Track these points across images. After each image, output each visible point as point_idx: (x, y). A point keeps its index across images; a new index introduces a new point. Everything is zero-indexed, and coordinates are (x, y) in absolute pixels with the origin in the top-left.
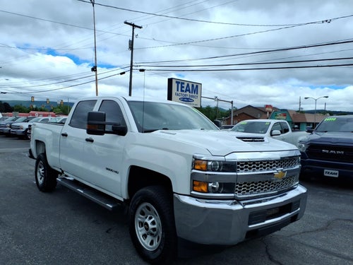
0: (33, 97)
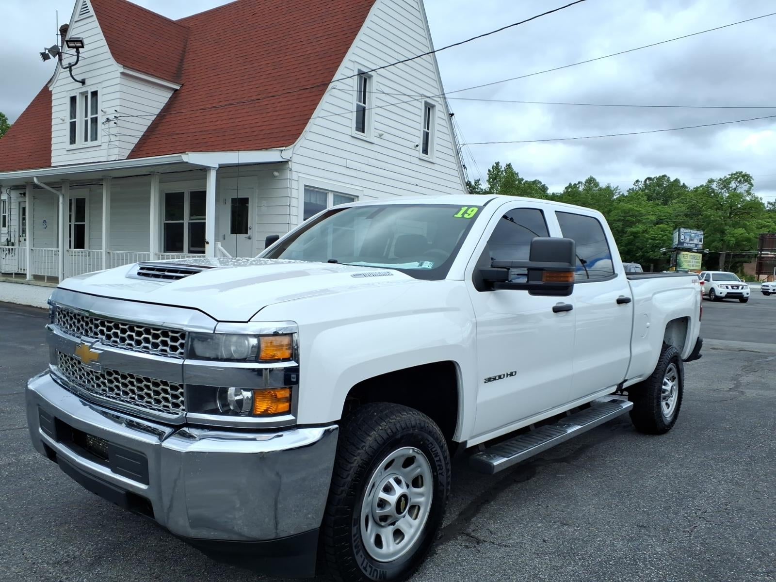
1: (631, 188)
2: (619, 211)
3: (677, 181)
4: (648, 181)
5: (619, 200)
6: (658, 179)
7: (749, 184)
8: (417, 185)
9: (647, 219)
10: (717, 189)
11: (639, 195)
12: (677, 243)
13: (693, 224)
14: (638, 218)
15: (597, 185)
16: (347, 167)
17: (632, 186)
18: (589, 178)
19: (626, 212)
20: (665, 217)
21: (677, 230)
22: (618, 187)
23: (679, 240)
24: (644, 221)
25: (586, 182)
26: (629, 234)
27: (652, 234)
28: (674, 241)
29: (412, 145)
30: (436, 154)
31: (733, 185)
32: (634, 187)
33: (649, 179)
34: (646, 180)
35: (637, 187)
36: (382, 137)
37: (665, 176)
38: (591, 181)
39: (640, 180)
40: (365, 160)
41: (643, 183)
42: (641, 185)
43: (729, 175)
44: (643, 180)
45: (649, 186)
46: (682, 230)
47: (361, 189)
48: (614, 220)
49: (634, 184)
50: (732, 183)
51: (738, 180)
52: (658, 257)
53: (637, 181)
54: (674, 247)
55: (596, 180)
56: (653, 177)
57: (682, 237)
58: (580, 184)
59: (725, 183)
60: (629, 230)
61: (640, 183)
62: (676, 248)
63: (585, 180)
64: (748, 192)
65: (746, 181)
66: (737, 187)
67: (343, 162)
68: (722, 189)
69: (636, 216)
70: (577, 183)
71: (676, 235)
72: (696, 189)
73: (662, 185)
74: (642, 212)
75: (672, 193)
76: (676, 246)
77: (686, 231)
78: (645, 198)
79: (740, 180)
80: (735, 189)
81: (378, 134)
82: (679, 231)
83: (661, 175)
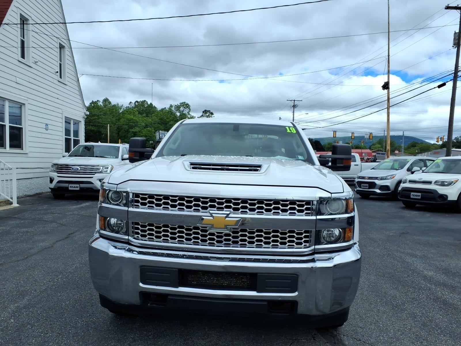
0: (335, 132)
1: (127, 106)
2: (126, 119)
3: (151, 104)
4: (136, 103)
5: (123, 113)
6: (141, 102)
7: (189, 109)
8: (58, 99)
9: (141, 124)
10: (175, 110)
11: (134, 111)
12: (158, 138)
13: (163, 128)
14: (136, 124)
15: (110, 103)
16: (16, 83)
17: (128, 105)
18: (105, 99)
19: (129, 120)
20: (149, 124)
21: (158, 131)
22: (123, 105)
23: (159, 137)
24: (139, 126)
25: (103, 101)
26: (132, 133)
27: (144, 133)
28: (157, 137)
29: (53, 71)
30: (67, 79)
31: (182, 109)
32: (129, 106)
33: (137, 102)
34: (135, 102)
35: (131, 106)
36: (37, 64)
37: (145, 101)
38: (106, 100)
39: (132, 102)
40: (27, 78)
41: (134, 104)
42: (133, 105)
43: (180, 103)
44: (134, 102)
45: (137, 106)
46: (160, 131)
47: (26, 99)
48: (123, 124)
49: (129, 104)
50: (181, 108)
51: (184, 106)
52: (149, 146)
53: (131, 102)
54: (157, 141)
55: (109, 100)
56: (139, 101)
57: (161, 135)
58: (98, 102)
59: (178, 107)
60: (131, 130)
61: (132, 104)
62: (158, 141)
63: (102, 100)
64: (188, 113)
65: (187, 107)
66: (184, 110)
67: (14, 79)
68: (177, 110)
69: (134, 123)
70: (96, 101)
71: (157, 134)
72: (162, 110)
73: (144, 106)
74: (137, 120)
75: (150, 110)
76: (158, 140)
77: (162, 132)
78: (137, 113)
79: (185, 107)
80: (183, 111)
81: (34, 61)
82: (159, 132)
83: (143, 100)
